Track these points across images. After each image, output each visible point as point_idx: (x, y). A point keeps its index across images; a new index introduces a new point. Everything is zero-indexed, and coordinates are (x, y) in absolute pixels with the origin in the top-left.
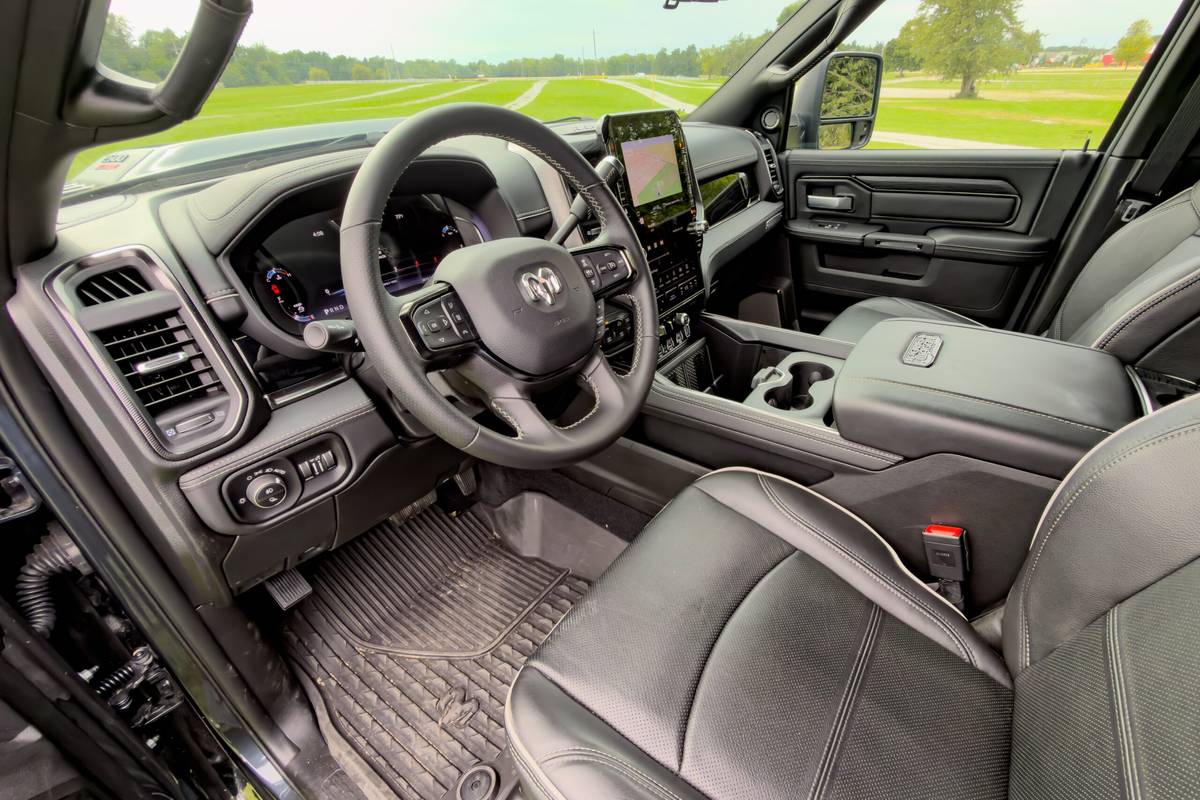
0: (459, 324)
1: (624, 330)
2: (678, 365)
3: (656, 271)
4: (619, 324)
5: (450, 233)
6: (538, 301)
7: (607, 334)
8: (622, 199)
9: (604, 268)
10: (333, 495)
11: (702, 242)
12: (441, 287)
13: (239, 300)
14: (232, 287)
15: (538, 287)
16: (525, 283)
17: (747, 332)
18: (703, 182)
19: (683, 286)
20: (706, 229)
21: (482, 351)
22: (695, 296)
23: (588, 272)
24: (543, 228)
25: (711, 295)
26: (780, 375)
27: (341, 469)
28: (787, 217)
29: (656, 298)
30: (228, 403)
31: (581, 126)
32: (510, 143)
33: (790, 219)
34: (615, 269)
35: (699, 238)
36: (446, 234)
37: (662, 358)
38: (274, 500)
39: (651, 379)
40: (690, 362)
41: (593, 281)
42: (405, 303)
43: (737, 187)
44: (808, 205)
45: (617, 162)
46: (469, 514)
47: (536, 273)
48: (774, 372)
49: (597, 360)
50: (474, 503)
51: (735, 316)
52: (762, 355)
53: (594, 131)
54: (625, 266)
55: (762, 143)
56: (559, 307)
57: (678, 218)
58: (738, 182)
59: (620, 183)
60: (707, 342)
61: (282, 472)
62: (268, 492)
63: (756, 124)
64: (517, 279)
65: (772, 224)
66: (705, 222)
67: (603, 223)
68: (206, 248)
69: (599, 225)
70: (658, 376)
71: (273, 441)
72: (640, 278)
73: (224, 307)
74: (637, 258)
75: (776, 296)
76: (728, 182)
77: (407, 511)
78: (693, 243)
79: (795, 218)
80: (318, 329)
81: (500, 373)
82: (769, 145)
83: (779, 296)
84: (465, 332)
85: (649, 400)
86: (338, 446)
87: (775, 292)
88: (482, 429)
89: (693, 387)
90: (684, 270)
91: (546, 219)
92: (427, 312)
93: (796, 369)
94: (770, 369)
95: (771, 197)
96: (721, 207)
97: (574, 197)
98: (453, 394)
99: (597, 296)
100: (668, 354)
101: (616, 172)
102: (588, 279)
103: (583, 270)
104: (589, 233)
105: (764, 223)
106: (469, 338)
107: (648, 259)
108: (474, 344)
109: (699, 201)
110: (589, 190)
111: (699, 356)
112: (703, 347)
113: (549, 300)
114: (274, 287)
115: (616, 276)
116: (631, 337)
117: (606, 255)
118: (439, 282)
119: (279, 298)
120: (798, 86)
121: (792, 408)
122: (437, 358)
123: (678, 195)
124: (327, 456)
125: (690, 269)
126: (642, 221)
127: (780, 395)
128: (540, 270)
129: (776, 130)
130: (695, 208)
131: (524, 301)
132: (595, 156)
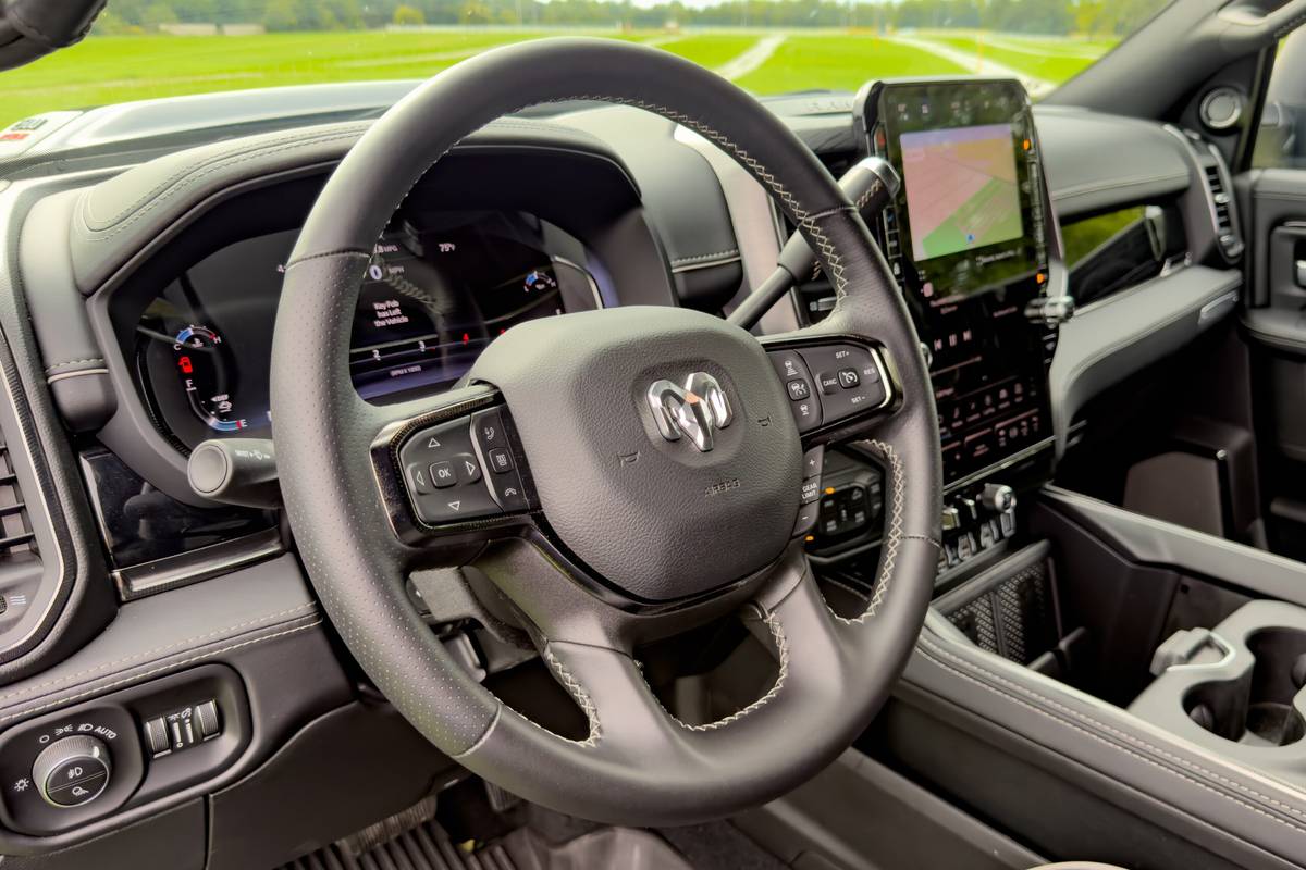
0: (498, 475)
1: (867, 510)
2: (981, 595)
3: (949, 392)
4: (857, 495)
5: (540, 287)
6: (677, 440)
7: (824, 515)
8: (891, 244)
9: (832, 382)
10: (205, 795)
11: (1055, 340)
12: (480, 392)
13: (106, 380)
14: (100, 356)
15: (682, 411)
16: (655, 401)
17: (1147, 540)
18: (1068, 220)
19: (1007, 428)
20: (1069, 314)
21: (539, 534)
22: (1032, 450)
23: (796, 387)
24: (718, 294)
25: (1069, 451)
26: (1223, 652)
27: (228, 742)
28: (1247, 302)
29: (940, 450)
30: (37, 579)
31: (824, 103)
32: (680, 127)
33: (1253, 306)
34: (855, 385)
35: (1051, 331)
36: (532, 288)
37: (945, 574)
38: (82, 792)
39: (916, 623)
40: (1009, 595)
41: (804, 408)
42: (392, 419)
43: (1142, 232)
44: (1296, 281)
45: (886, 171)
46: (499, 851)
47: (681, 383)
48: (1208, 643)
49: (793, 579)
50: (513, 828)
51: (1117, 500)
52: (1180, 596)
53: (849, 112)
54: (879, 380)
55: (1200, 152)
56: (718, 457)
57: (1009, 288)
58: (1142, 226)
59: (890, 212)
60: (1050, 552)
61: (111, 735)
62: (71, 774)
63: (1189, 114)
64: (639, 390)
65: (1214, 315)
66: (1068, 299)
67: (840, 289)
68: (75, 281)
69: (832, 293)
70: (933, 619)
71: (104, 668)
72: (908, 410)
73: (76, 394)
74: (908, 364)
75: (1212, 466)
76: (1119, 227)
77: (372, 831)
78: (1037, 343)
79: (1267, 305)
80: (215, 455)
81: (573, 586)
82: (1214, 156)
83: (1222, 464)
84: (510, 491)
85: (911, 671)
86: (229, 694)
87: (1211, 454)
88: (505, 715)
89: (1012, 657)
90: (1011, 396)
91: (732, 271)
92: (434, 444)
93: (1259, 641)
94: (1199, 634)
95: (1215, 259)
96: (1102, 272)
97: (790, 234)
98: (478, 615)
99: (808, 441)
100: (959, 569)
101: (883, 189)
102: (794, 402)
103: (785, 383)
104: (813, 307)
105: (1197, 312)
106: (517, 504)
107: (931, 371)
108: (527, 519)
109: (1057, 257)
110: (818, 222)
111: (1031, 580)
112: (1043, 560)
113: (700, 439)
114: (185, 360)
115: (855, 400)
116: (878, 525)
117: (839, 355)
118: (480, 382)
119: (189, 382)
120: (1286, 49)
121: (1248, 735)
122: (434, 544)
123: (1011, 244)
124: (205, 712)
125: (1025, 394)
126: (928, 290)
127: (1220, 699)
128: (691, 376)
129: (1234, 130)
130: (1046, 271)
131: (647, 438)
132: (841, 157)
